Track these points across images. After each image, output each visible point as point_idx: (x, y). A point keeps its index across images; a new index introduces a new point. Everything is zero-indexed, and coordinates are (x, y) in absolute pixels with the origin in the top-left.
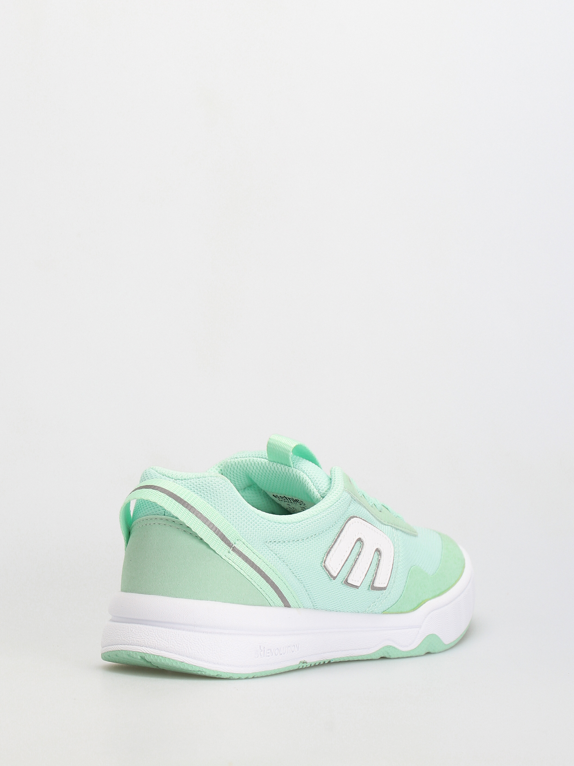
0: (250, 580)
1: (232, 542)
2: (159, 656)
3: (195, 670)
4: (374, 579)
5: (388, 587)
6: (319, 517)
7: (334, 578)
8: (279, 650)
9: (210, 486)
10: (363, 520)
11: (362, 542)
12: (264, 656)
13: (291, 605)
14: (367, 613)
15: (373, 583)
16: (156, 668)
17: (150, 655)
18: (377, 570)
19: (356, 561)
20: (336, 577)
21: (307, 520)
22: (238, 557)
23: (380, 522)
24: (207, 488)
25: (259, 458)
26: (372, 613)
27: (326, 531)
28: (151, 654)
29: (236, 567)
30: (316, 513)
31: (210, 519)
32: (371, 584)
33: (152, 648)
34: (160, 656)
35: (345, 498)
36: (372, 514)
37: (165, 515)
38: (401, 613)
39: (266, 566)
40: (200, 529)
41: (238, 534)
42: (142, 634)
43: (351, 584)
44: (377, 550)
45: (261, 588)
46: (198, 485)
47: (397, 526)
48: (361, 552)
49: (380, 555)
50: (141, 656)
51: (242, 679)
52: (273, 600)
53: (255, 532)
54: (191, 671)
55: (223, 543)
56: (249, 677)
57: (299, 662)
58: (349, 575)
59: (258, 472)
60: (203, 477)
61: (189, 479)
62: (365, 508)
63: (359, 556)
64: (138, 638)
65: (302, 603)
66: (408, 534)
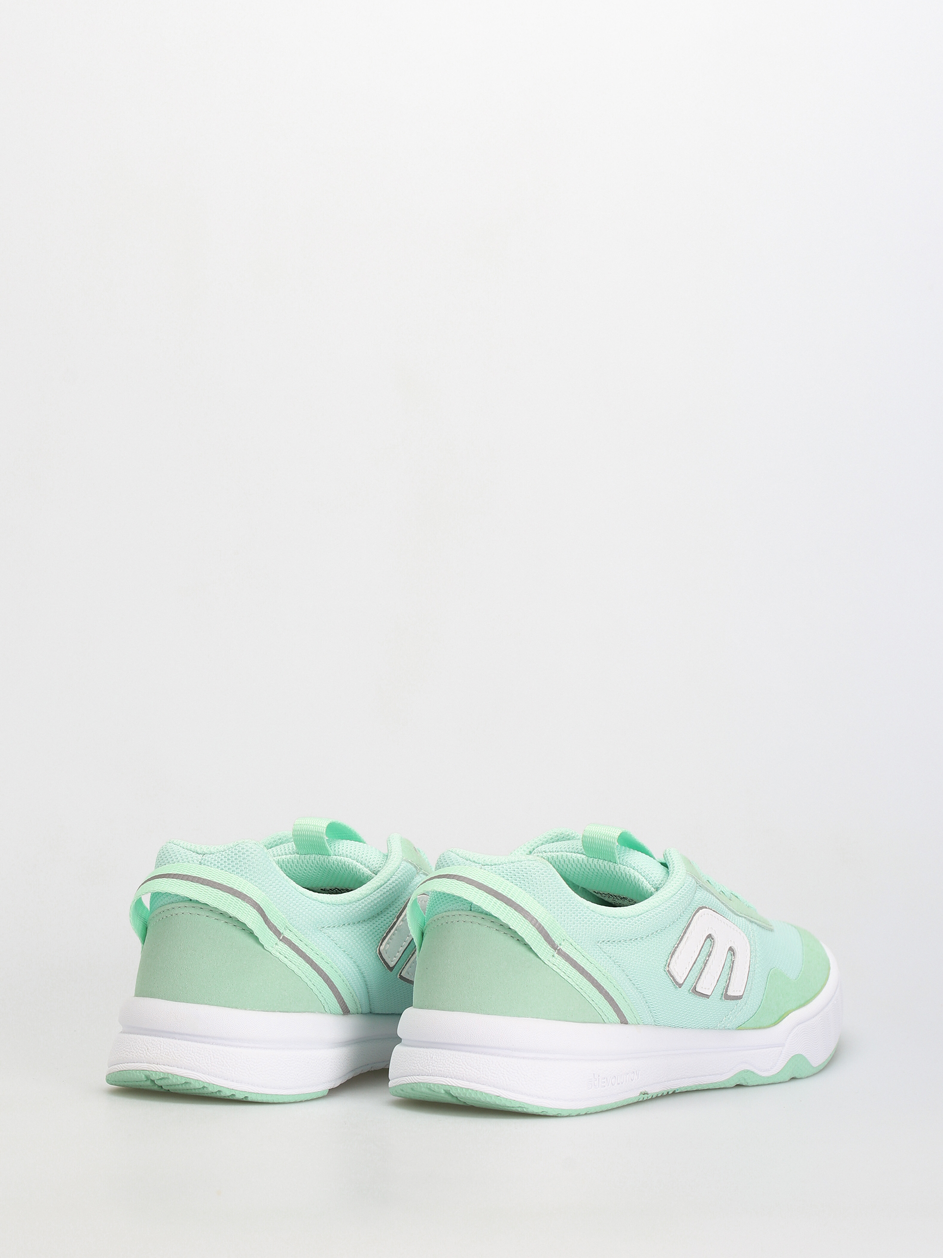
0: (580, 990)
1: (557, 942)
2: (468, 1089)
3: (514, 1106)
4: (728, 986)
5: (744, 996)
6: (661, 909)
7: (680, 986)
8: (617, 1077)
9: (528, 872)
10: (714, 911)
11: (713, 939)
12: (599, 1086)
13: (628, 1020)
14: (719, 1029)
15: (726, 991)
16: (462, 1104)
17: (456, 1088)
18: (731, 974)
19: (706, 963)
20: (683, 984)
21: (647, 913)
22: (565, 961)
23: (733, 912)
24: (524, 874)
25: (574, 853)
26: (725, 1029)
27: (670, 926)
28: (459, 1087)
29: (562, 974)
30: (658, 904)
31: (533, 914)
32: (724, 992)
33: (459, 1079)
34: (470, 1089)
35: (690, 883)
36: (722, 903)
37: (471, 910)
38: (760, 1028)
39: (599, 972)
40: (520, 925)
41: (564, 933)
42: (445, 1062)
43: (700, 993)
44: (731, 949)
45: (593, 1001)
46: (512, 872)
47: (752, 918)
48: (711, 951)
49: (734, 955)
50: (445, 1089)
51: (572, 1116)
52: (607, 1015)
53: (584, 930)
54: (509, 1107)
55: (545, 943)
56: (581, 1114)
57: (639, 1092)
58: (697, 982)
59: (574, 870)
60: (518, 861)
61: (500, 864)
62: (714, 896)
63: (709, 956)
64: (440, 1067)
65: (641, 1018)
66: (763, 928)
